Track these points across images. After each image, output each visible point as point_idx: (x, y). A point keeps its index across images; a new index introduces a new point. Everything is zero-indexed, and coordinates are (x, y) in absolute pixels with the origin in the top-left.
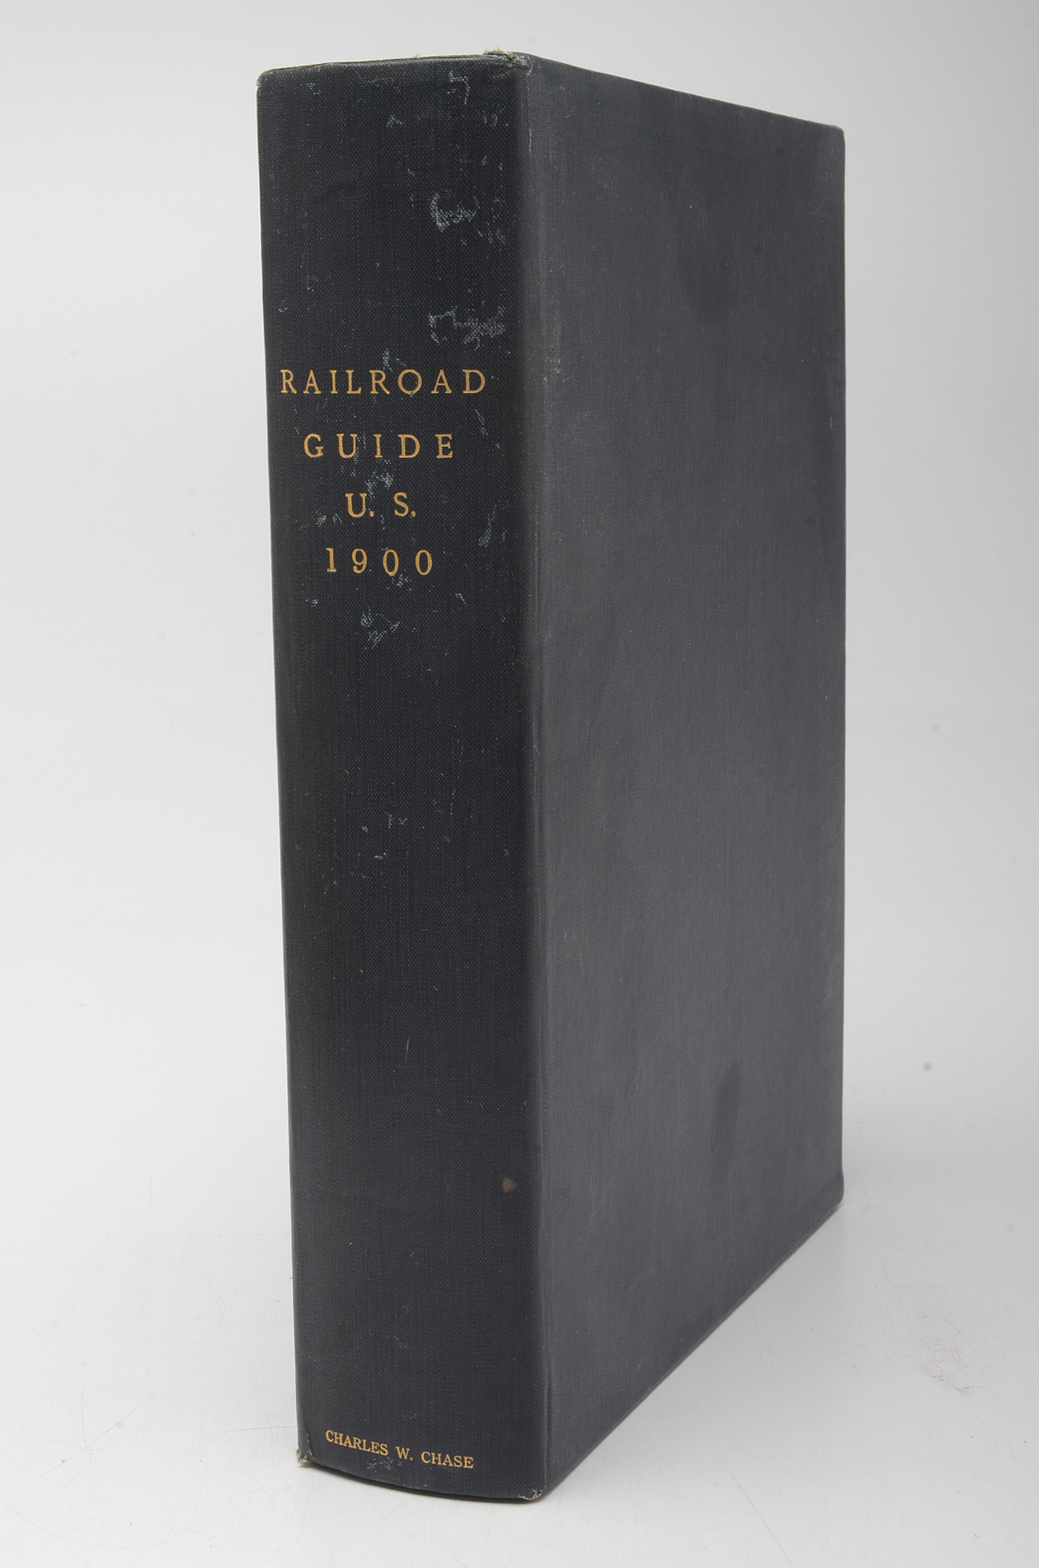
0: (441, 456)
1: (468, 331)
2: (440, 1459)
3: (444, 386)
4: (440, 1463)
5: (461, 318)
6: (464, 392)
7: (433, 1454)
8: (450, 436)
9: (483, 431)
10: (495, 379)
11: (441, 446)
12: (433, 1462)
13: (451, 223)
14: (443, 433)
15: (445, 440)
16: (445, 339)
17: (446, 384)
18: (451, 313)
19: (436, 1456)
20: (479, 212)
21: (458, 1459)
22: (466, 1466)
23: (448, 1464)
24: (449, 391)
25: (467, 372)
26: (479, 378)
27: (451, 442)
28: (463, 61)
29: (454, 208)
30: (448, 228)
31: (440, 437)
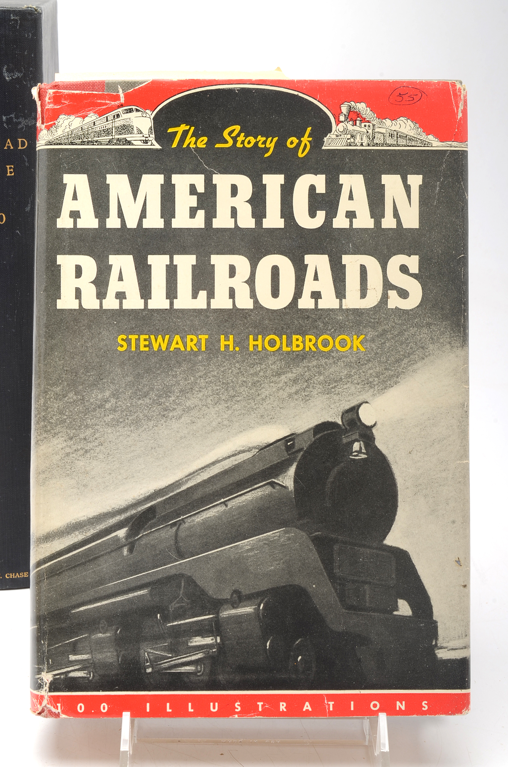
0: (9, 175)
1: (20, 123)
2: (14, 575)
3: (10, 146)
4: (14, 577)
5: (17, 117)
6: (19, 148)
7: (11, 574)
8: (13, 166)
9: (27, 164)
10: (31, 142)
11: (9, 170)
12: (11, 577)
13: (12, 78)
14: (9, 165)
15: (10, 168)
16: (10, 126)
17: (10, 145)
18: (13, 116)
19: (12, 574)
20: (24, 73)
21: (22, 574)
22: (25, 576)
23: (17, 577)
24: (12, 148)
25: (20, 140)
26: (25, 142)
27: (13, 169)
28: (17, 10)
29: (13, 72)
30: (10, 80)
31: (8, 167)
